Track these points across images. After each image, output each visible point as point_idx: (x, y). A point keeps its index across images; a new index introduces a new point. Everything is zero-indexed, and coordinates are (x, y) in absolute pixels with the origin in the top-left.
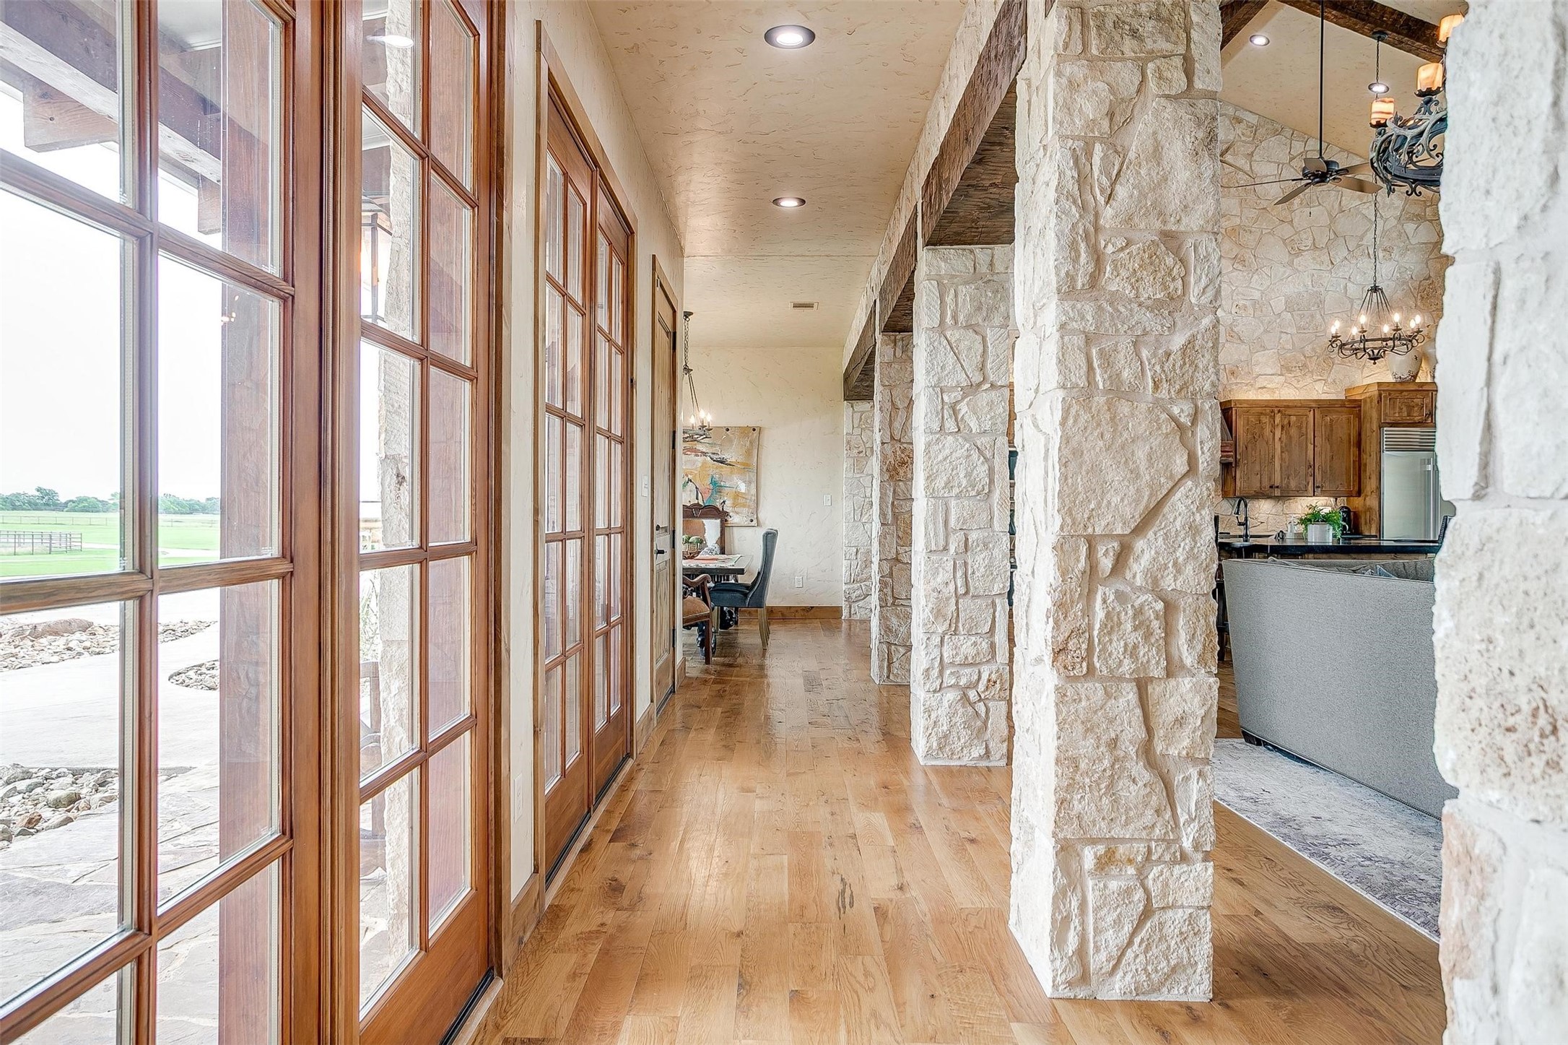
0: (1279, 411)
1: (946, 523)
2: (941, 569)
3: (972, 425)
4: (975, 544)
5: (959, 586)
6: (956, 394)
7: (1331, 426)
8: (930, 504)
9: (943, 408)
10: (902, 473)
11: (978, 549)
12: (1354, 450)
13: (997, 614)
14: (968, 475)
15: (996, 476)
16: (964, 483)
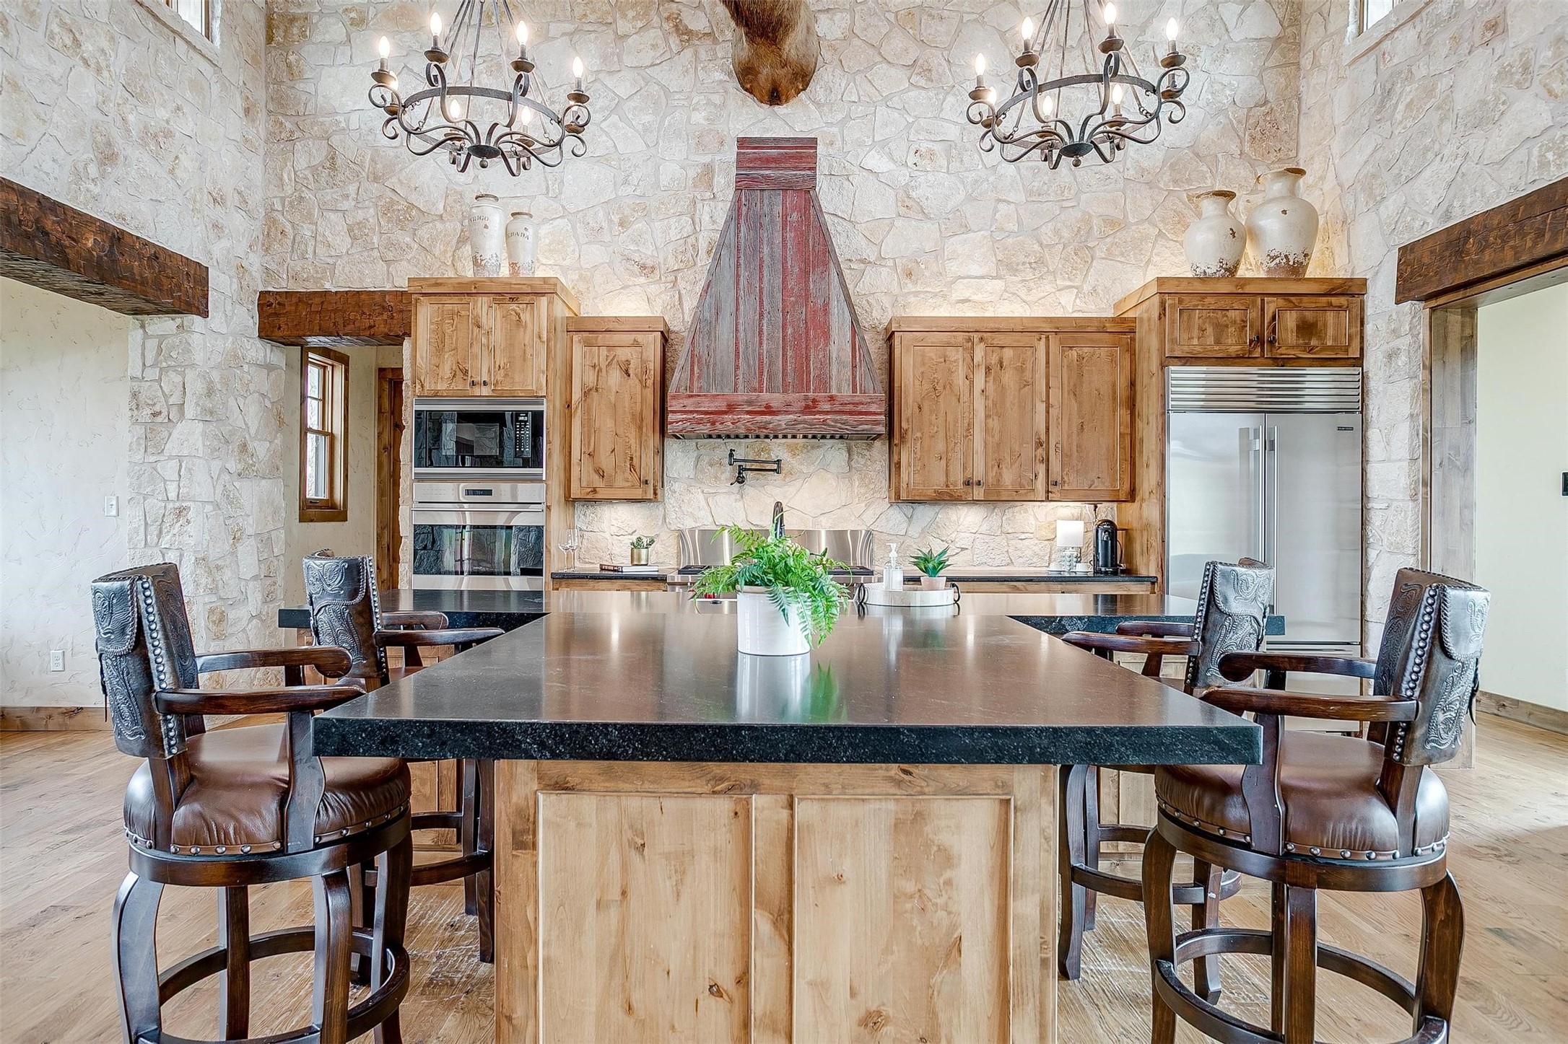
0: (982, 339)
7: (1080, 367)
12: (1122, 414)
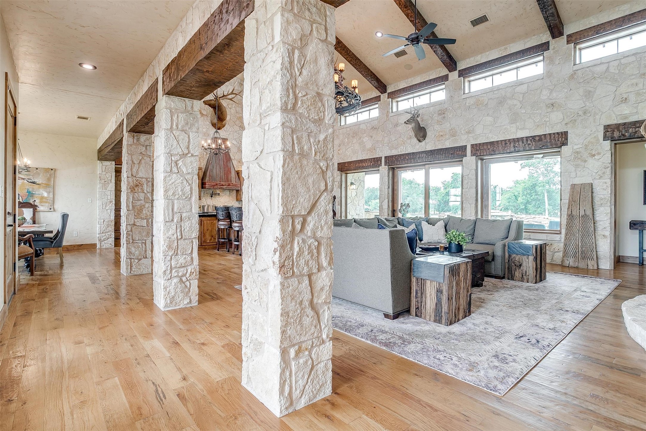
1: (173, 209)
2: (170, 229)
3: (183, 170)
4: (185, 218)
5: (178, 235)
6: (177, 157)
8: (166, 202)
9: (171, 162)
10: (136, 189)
11: (186, 220)
13: (194, 246)
14: (182, 190)
15: (193, 191)
16: (180, 193)
